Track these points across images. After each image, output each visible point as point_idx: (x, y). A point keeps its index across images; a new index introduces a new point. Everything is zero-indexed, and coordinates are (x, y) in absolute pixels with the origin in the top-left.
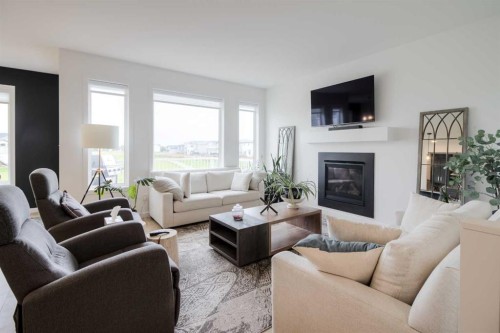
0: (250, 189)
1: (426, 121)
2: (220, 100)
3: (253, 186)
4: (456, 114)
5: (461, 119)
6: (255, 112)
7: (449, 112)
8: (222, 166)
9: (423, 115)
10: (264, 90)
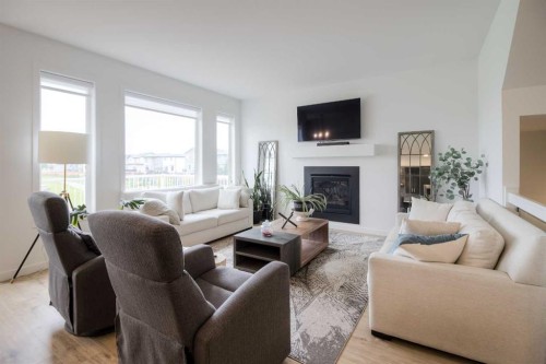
0: (241, 206)
1: (403, 140)
2: (197, 109)
3: (244, 203)
4: (426, 135)
5: (429, 139)
6: (230, 124)
7: (420, 133)
8: (200, 183)
9: (401, 135)
10: (240, 102)
